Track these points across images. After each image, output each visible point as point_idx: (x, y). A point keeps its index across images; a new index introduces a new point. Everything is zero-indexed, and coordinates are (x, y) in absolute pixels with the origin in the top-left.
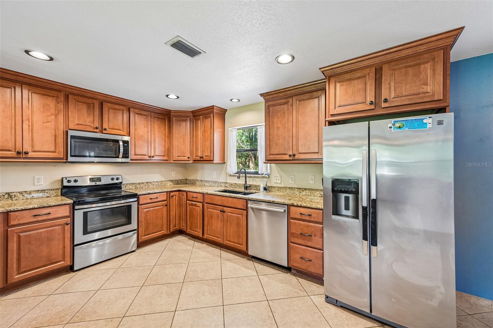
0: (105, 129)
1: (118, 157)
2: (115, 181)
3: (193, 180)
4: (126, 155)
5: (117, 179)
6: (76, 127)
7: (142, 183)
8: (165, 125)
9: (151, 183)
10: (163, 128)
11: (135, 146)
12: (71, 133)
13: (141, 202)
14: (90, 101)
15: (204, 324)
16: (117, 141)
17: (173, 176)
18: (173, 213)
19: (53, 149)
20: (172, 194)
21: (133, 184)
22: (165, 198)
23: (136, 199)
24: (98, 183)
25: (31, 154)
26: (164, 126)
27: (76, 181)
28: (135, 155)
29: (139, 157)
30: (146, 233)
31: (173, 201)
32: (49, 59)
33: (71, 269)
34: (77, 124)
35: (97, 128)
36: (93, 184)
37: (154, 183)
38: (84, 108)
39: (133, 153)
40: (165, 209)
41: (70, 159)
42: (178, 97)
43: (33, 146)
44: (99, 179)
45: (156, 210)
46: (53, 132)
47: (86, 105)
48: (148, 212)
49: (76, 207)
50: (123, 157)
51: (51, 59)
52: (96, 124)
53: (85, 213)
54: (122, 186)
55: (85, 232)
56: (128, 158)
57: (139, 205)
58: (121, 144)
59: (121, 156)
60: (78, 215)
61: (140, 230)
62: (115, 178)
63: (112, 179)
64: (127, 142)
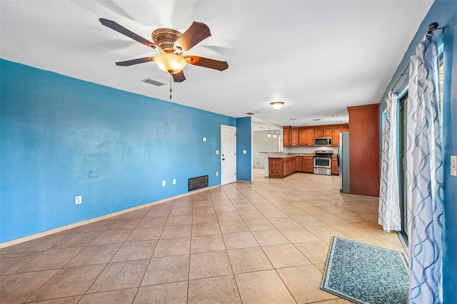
0: (324, 136)
1: (327, 144)
2: (330, 152)
4: (330, 143)
5: (331, 152)
6: (317, 136)
11: (334, 140)
12: (315, 138)
13: (333, 160)
14: (320, 128)
16: (327, 139)
19: (312, 143)
23: (330, 158)
24: (325, 153)
25: (308, 144)
27: (319, 152)
29: (336, 144)
30: (335, 171)
33: (312, 173)
36: (323, 153)
38: (319, 131)
39: (334, 143)
41: (315, 145)
43: (308, 142)
44: (325, 152)
46: (312, 139)
48: (335, 163)
49: (314, 158)
50: (329, 144)
52: (322, 135)
53: (316, 160)
54: (333, 155)
55: (316, 165)
56: (331, 144)
57: (332, 160)
58: (328, 140)
59: (328, 144)
60: (315, 160)
61: (333, 169)
62: (330, 151)
63: (329, 152)
64: (331, 139)
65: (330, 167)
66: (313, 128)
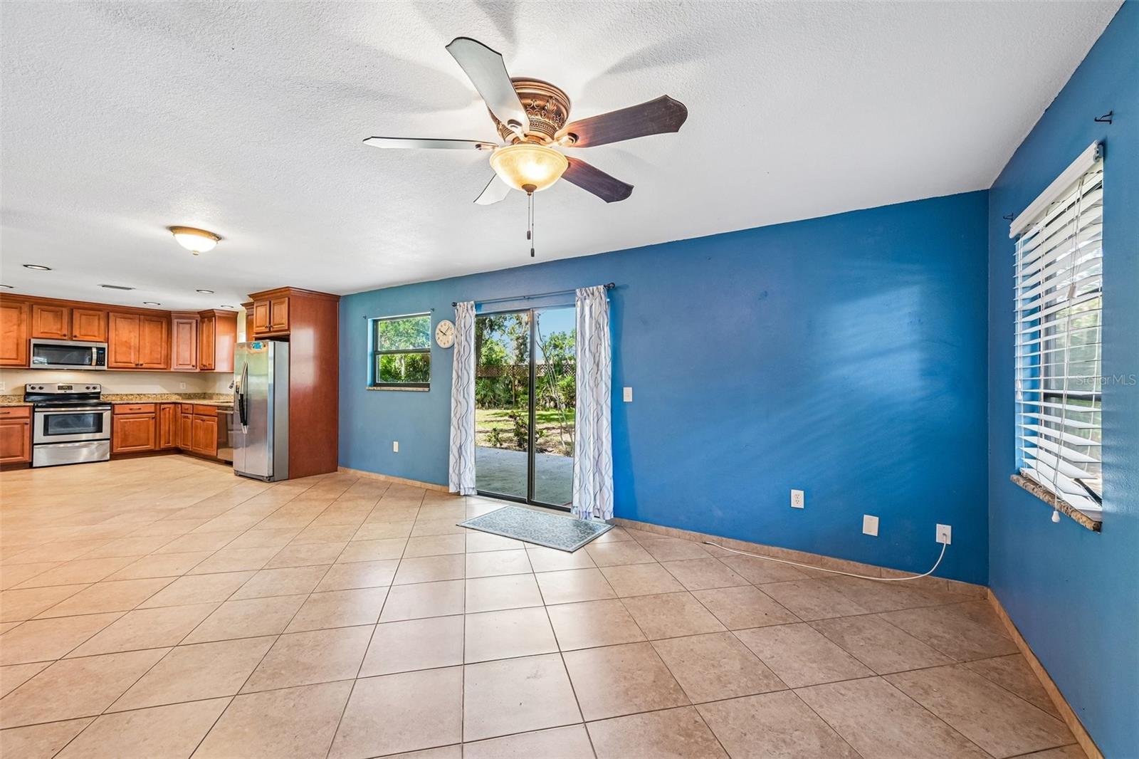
0: (75, 337)
1: (90, 365)
2: (91, 390)
4: (100, 361)
5: (94, 388)
6: (41, 336)
7: (132, 395)
8: (162, 328)
9: (144, 395)
10: (159, 333)
11: (115, 352)
12: (33, 341)
13: (116, 412)
14: (57, 309)
16: (90, 348)
17: (181, 387)
18: (164, 428)
19: (14, 356)
20: (162, 406)
21: (117, 395)
22: (153, 411)
23: (108, 408)
24: (68, 392)
26: (160, 329)
27: (41, 388)
28: (116, 362)
29: (121, 365)
30: (123, 445)
31: (165, 414)
33: (30, 465)
34: (42, 333)
35: (65, 335)
36: (62, 392)
38: (49, 316)
39: (113, 359)
40: (152, 422)
41: (33, 366)
44: (70, 388)
45: (139, 422)
46: (15, 341)
47: (52, 313)
48: (126, 422)
49: (36, 410)
50: (97, 365)
52: (65, 332)
54: (101, 397)
55: (46, 433)
56: (104, 365)
57: (113, 413)
58: (94, 350)
59: (94, 362)
61: (115, 440)
62: (91, 387)
63: (88, 388)
64: (103, 349)
65: (106, 432)
66: (23, 302)
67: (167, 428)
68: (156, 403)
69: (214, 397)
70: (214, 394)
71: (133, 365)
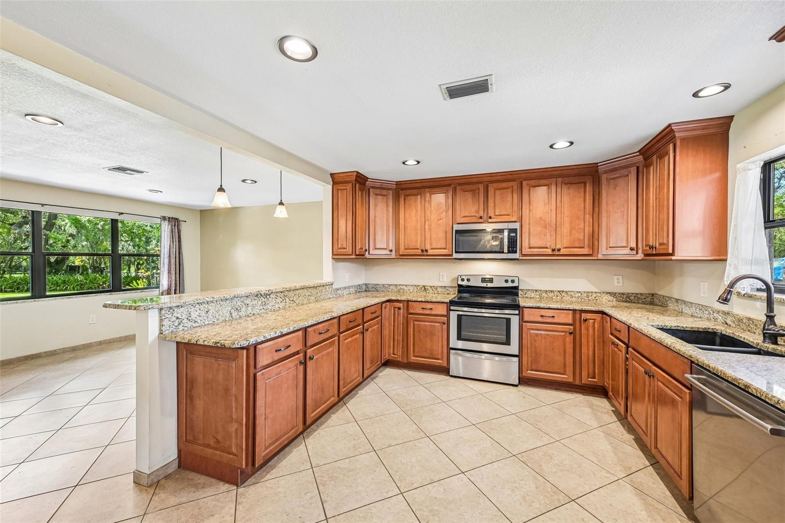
0: (490, 218)
1: (503, 252)
2: (510, 284)
3: (663, 296)
4: (512, 248)
5: (513, 281)
6: (462, 221)
7: (553, 291)
9: (566, 292)
10: (582, 200)
11: (529, 235)
12: (457, 227)
13: (526, 319)
14: (474, 186)
15: (465, 514)
16: (500, 231)
17: (616, 284)
18: (587, 351)
19: (444, 246)
20: (584, 316)
21: (536, 291)
22: (570, 322)
23: (517, 312)
24: (490, 285)
25: (430, 252)
27: (468, 280)
28: (530, 248)
29: (535, 251)
30: (534, 367)
31: (588, 329)
32: (417, 163)
34: (464, 217)
35: (481, 218)
36: (484, 285)
37: (572, 294)
38: (469, 196)
39: (527, 245)
40: (569, 339)
41: (455, 256)
42: (572, 143)
43: (431, 244)
44: (491, 280)
45: (551, 336)
46: (444, 228)
47: (471, 193)
48: (537, 335)
49: (452, 308)
50: (509, 252)
51: (419, 162)
52: (481, 213)
53: (459, 317)
54: (520, 292)
55: (459, 338)
56: (515, 252)
57: (522, 321)
58: (506, 233)
59: (506, 250)
60: (453, 316)
61: (525, 359)
62: (510, 280)
63: (507, 281)
64: (515, 231)
65: (514, 348)
66: (449, 185)
67: (591, 353)
68: (574, 311)
69: (672, 306)
70: (670, 298)
71: (549, 251)
